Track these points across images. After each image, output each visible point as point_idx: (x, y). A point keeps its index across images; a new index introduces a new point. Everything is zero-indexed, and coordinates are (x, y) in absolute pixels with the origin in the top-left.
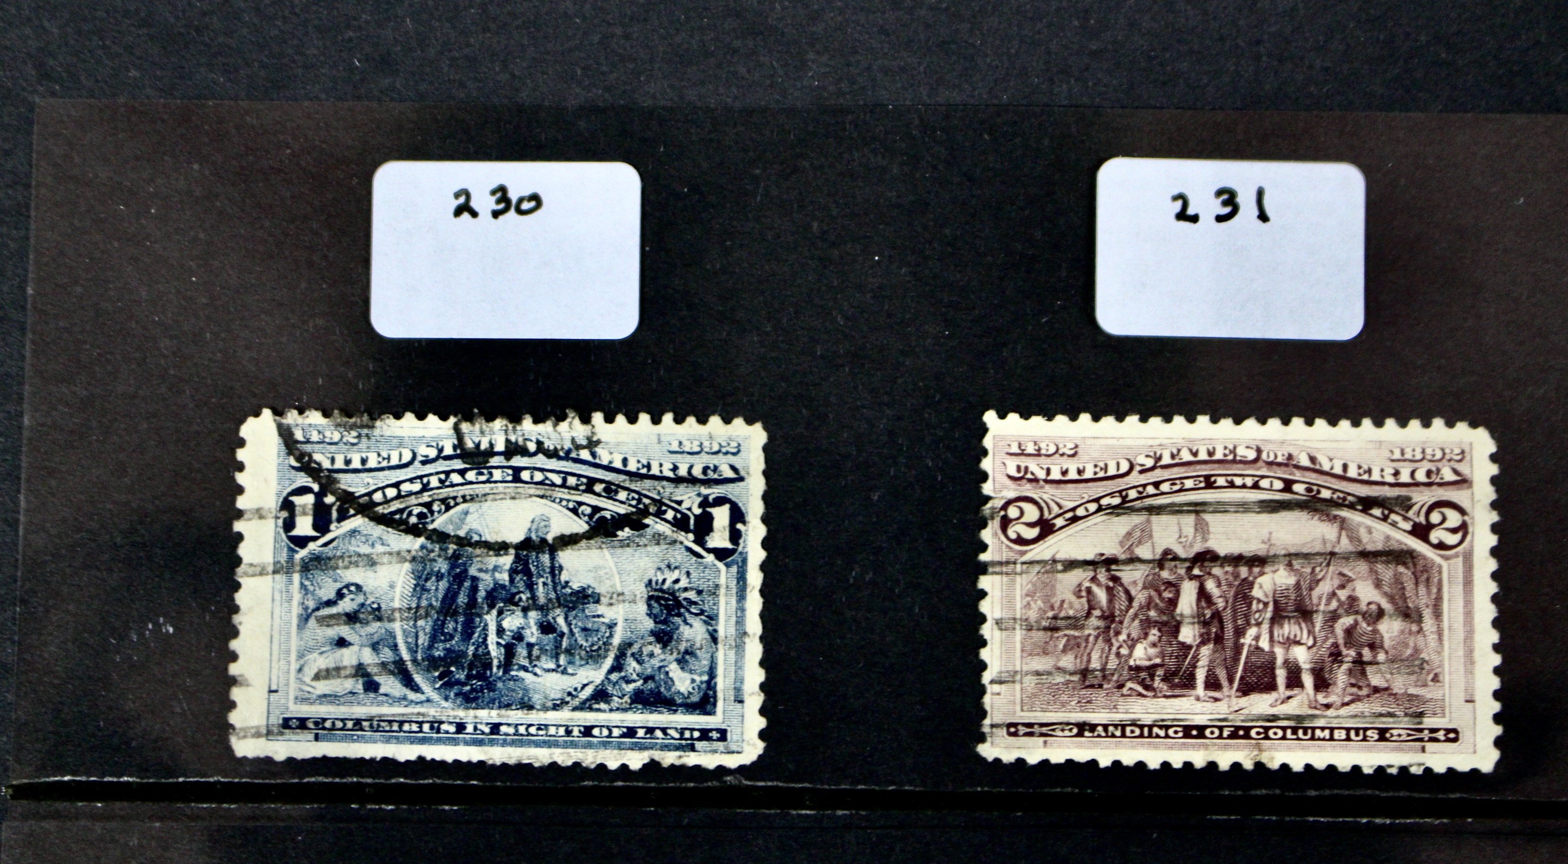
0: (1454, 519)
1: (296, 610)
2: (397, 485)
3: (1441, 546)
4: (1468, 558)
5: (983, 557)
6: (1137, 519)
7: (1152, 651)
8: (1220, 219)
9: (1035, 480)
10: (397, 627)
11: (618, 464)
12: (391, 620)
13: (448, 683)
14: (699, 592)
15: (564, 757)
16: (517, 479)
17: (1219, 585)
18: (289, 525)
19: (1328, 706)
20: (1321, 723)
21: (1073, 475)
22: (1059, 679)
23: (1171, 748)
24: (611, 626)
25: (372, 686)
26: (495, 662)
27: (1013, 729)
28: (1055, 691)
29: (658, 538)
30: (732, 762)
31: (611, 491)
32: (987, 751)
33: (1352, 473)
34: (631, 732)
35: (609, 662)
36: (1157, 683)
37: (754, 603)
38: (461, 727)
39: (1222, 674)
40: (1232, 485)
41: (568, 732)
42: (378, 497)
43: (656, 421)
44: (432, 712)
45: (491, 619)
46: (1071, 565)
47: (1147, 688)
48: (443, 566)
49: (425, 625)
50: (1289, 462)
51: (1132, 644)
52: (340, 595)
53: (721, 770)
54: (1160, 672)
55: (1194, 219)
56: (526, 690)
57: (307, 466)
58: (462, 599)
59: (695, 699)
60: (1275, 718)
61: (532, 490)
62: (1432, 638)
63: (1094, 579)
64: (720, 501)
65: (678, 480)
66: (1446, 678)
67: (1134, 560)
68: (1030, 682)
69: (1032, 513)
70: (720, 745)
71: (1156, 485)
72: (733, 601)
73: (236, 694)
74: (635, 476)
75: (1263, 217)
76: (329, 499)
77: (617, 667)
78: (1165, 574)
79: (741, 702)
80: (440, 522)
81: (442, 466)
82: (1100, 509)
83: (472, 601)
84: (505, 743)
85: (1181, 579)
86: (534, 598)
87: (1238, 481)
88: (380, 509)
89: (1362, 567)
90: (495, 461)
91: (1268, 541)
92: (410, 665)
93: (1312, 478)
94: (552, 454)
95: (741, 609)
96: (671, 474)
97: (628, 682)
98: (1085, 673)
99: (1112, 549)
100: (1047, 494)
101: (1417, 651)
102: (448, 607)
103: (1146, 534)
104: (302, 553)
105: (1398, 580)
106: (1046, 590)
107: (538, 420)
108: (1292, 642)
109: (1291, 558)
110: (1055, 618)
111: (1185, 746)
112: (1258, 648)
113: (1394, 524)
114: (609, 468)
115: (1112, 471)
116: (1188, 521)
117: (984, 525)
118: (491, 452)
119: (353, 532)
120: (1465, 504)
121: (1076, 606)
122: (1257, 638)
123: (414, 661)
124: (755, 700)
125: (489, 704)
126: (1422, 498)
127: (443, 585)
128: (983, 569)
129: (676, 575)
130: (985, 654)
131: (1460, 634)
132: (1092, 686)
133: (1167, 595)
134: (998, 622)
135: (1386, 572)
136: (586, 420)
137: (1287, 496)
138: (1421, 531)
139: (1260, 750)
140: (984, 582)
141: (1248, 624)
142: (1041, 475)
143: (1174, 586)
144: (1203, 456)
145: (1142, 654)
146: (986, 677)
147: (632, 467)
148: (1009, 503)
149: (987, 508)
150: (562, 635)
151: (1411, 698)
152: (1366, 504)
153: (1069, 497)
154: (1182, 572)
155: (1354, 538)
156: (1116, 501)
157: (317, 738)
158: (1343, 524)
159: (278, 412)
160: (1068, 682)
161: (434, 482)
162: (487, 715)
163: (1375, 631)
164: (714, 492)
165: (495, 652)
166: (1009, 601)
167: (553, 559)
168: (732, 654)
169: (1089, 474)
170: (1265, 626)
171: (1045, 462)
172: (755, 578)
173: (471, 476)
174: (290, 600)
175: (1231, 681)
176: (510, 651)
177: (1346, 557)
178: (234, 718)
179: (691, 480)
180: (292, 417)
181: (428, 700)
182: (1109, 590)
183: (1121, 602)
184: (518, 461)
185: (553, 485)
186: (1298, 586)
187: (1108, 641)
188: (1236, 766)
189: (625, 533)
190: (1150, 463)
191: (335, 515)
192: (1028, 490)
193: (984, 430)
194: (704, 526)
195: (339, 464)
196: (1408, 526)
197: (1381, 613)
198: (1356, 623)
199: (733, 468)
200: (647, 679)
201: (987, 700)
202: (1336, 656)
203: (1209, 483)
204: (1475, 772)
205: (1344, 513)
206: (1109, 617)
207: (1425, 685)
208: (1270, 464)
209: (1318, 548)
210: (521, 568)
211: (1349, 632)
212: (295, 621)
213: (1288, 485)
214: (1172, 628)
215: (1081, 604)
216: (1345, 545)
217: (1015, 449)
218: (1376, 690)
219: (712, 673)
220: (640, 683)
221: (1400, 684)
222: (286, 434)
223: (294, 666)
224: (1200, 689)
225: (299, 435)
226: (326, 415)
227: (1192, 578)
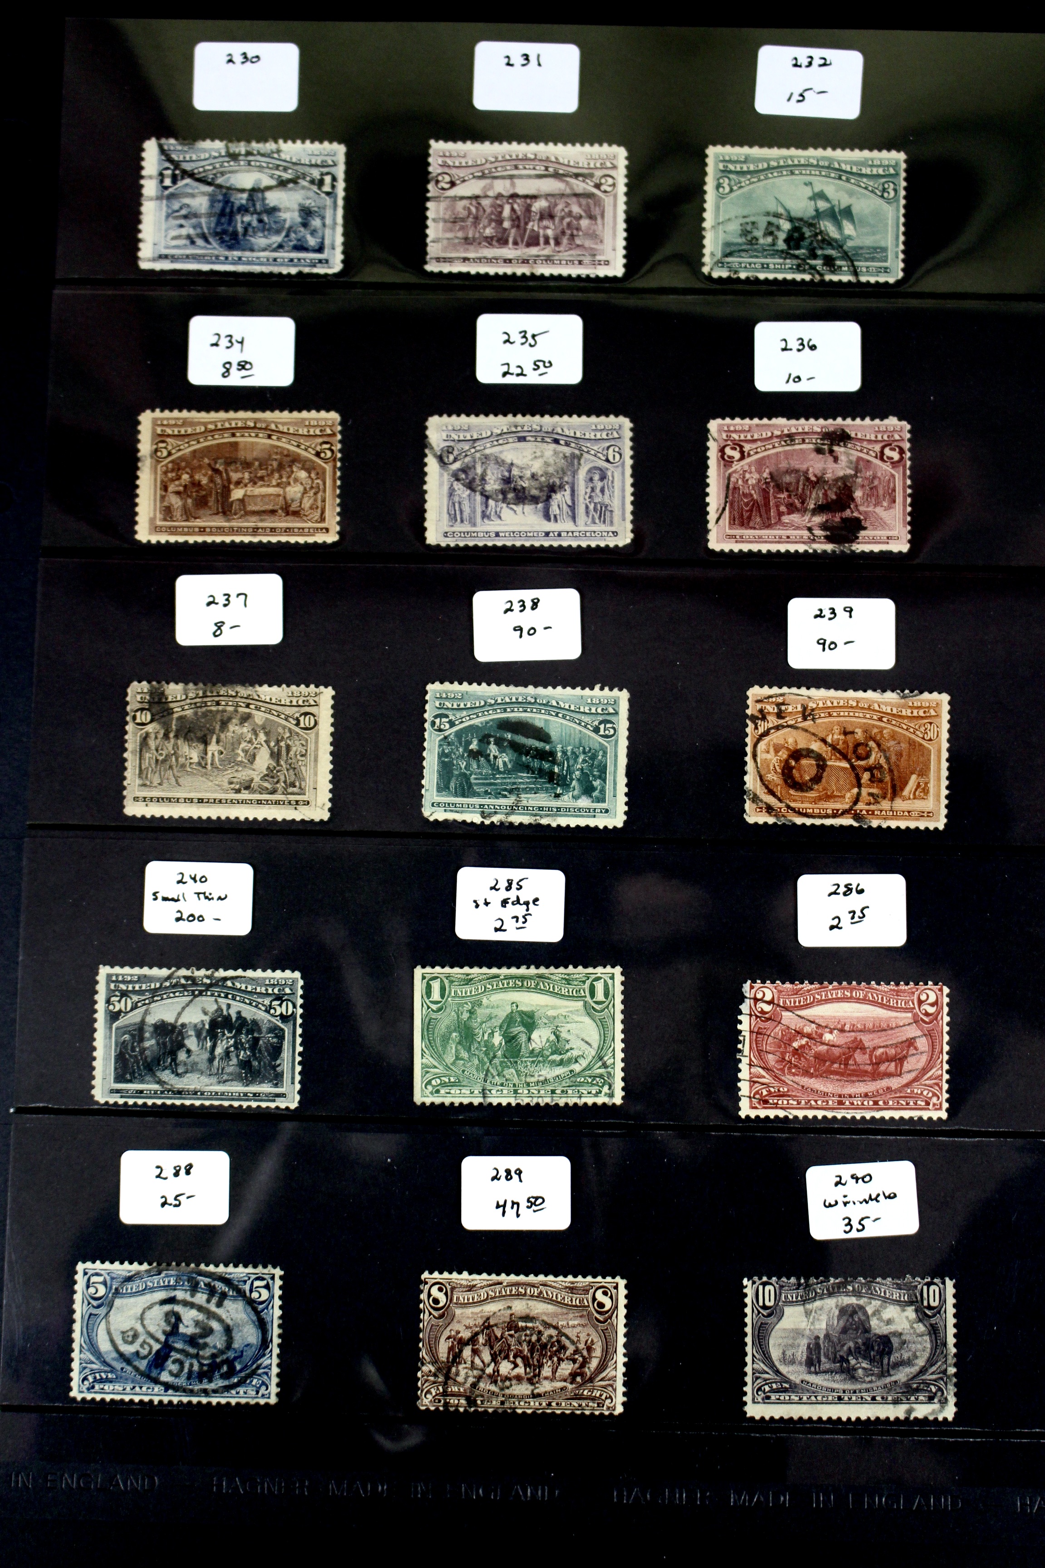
0: (610, 181)
1: (164, 214)
2: (203, 167)
3: (605, 192)
4: (615, 196)
5: (429, 195)
6: (488, 181)
7: (492, 231)
8: (523, 65)
9: (449, 166)
10: (203, 221)
11: (288, 159)
12: (200, 217)
13: (222, 242)
14: (319, 208)
15: (266, 269)
16: (249, 165)
17: (519, 206)
18: (162, 181)
19: (559, 252)
20: (557, 258)
21: (464, 164)
22: (457, 241)
23: (499, 267)
24: (285, 221)
25: (193, 243)
26: (240, 234)
27: (438, 260)
28: (454, 245)
29: (304, 188)
30: (330, 271)
31: (285, 169)
32: (429, 268)
33: (572, 164)
34: (292, 260)
35: (284, 234)
36: (494, 243)
37: (340, 212)
38: (227, 258)
39: (519, 240)
40: (525, 168)
41: (268, 260)
42: (196, 171)
43: (303, 142)
44: (216, 252)
45: (239, 218)
46: (462, 198)
47: (490, 244)
48: (220, 197)
49: (214, 220)
50: (547, 160)
51: (485, 228)
52: (181, 208)
53: (326, 275)
54: (495, 239)
55: (512, 65)
56: (252, 244)
57: (170, 160)
58: (228, 210)
59: (317, 248)
60: (538, 256)
61: (255, 169)
62: (600, 227)
63: (471, 204)
64: (328, 174)
65: (311, 166)
66: (605, 241)
67: (486, 196)
68: (445, 242)
69: (447, 179)
70: (326, 265)
71: (496, 168)
72: (332, 211)
73: (141, 245)
74: (295, 164)
75: (539, 65)
76: (177, 172)
77: (287, 236)
78: (498, 202)
79: (333, 248)
80: (220, 181)
81: (221, 160)
82: (474, 177)
83: (232, 212)
84: (244, 264)
85: (504, 203)
86: (255, 210)
87: (527, 167)
88: (197, 176)
89: (574, 199)
90: (241, 158)
91: (539, 190)
92: (208, 235)
93: (557, 166)
94: (263, 155)
95: (335, 215)
96: (307, 163)
97: (291, 241)
98: (466, 239)
99: (477, 191)
100: (453, 171)
101: (594, 231)
102: (222, 214)
103: (491, 187)
104: (167, 192)
105: (588, 205)
106: (452, 208)
107: (258, 142)
108: (546, 227)
109: (547, 196)
110: (456, 218)
111: (503, 267)
112: (533, 230)
113: (587, 183)
114: (285, 161)
115: (479, 163)
116: (507, 182)
117: (428, 182)
118: (239, 154)
119: (187, 185)
120: (615, 176)
121: (464, 213)
122: (533, 226)
123: (210, 233)
124: (339, 249)
125: (238, 249)
126: (598, 173)
127: (221, 205)
128: (428, 199)
129: (310, 201)
130: (428, 231)
131: (611, 224)
132: (469, 244)
133: (499, 210)
134: (434, 220)
135: (583, 201)
136: (276, 142)
137: (546, 173)
138: (598, 186)
139: (532, 267)
140: (429, 205)
141: (530, 221)
142: (451, 164)
143: (501, 207)
144: (514, 157)
145: (488, 232)
146: (428, 240)
147: (294, 160)
148: (439, 174)
149: (431, 176)
150: (266, 224)
151: (592, 249)
152: (577, 176)
153: (462, 173)
154: (505, 201)
155: (572, 188)
156: (480, 174)
157: (172, 262)
158: (567, 183)
159: (158, 138)
160: (459, 243)
161: (218, 166)
162: (237, 253)
163: (579, 224)
164: (325, 170)
165: (240, 228)
166: (437, 211)
167: (263, 195)
168: (331, 231)
169: (470, 164)
170: (536, 222)
171: (453, 159)
172: (340, 203)
173: (232, 163)
174: (161, 210)
175: (522, 241)
176: (246, 230)
177: (568, 196)
178: (141, 254)
179: (316, 166)
180: (163, 141)
181: (215, 248)
182: (477, 208)
183: (481, 213)
184: (250, 158)
185: (263, 167)
186: (549, 207)
187: (476, 227)
188: (524, 275)
189: (291, 185)
190: (493, 160)
191: (179, 178)
192: (446, 170)
193: (429, 146)
194: (321, 183)
195: (181, 158)
196: (592, 184)
197: (581, 217)
198: (571, 221)
199: (333, 161)
200: (299, 240)
201: (429, 249)
202: (563, 233)
203: (516, 168)
204: (615, 278)
205: (568, 179)
206: (476, 218)
207: (597, 244)
208: (541, 160)
209: (557, 192)
210: (251, 199)
211: (569, 224)
212: (163, 218)
213: (547, 169)
214: (500, 222)
215: (465, 213)
216: (568, 191)
217: (441, 154)
218: (578, 246)
219: (323, 238)
220: (295, 242)
221: (588, 243)
222: (160, 147)
223: (163, 235)
224: (510, 245)
225: (166, 147)
226: (176, 139)
227: (508, 203)
